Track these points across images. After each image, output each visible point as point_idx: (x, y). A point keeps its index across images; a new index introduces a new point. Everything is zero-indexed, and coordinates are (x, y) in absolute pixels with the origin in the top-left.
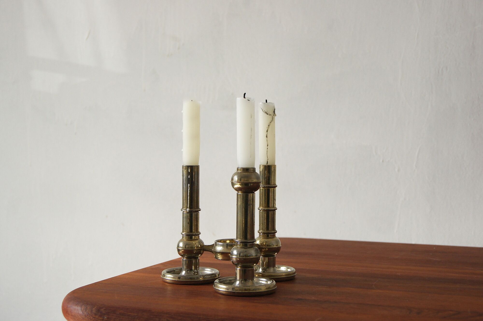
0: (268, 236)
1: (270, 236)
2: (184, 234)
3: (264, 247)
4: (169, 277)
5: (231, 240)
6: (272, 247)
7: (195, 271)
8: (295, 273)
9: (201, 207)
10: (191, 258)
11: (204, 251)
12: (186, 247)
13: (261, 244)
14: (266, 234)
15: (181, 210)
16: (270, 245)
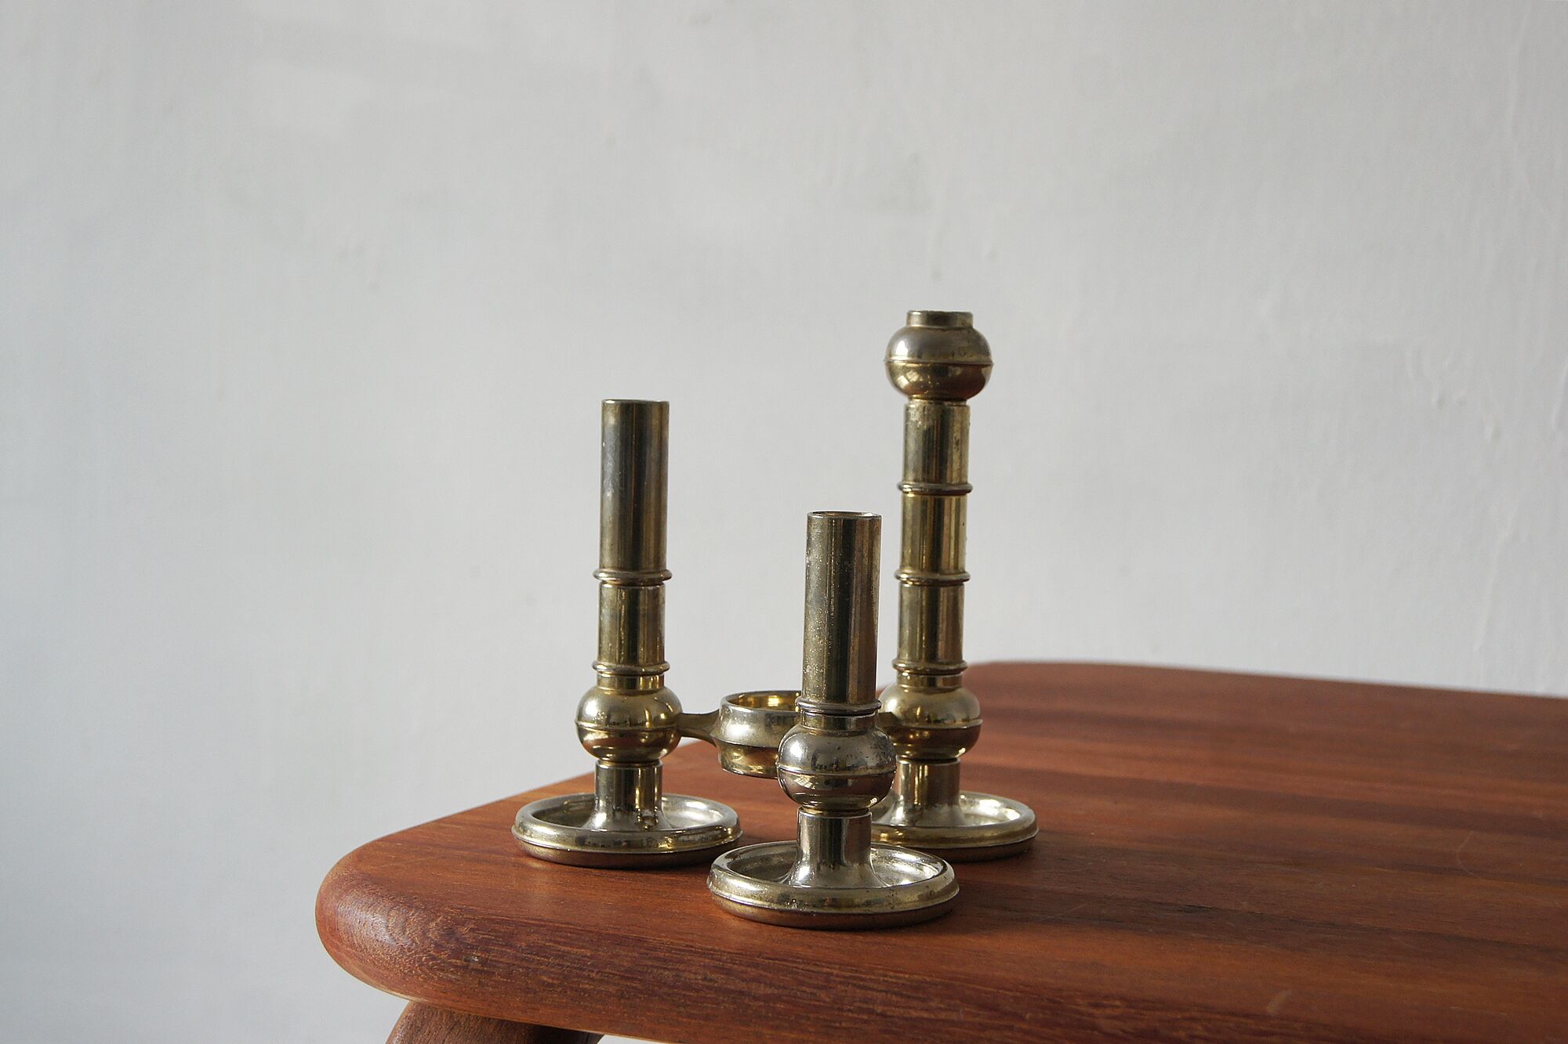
0: (932, 683)
1: (940, 683)
2: (605, 668)
3: (913, 726)
4: (541, 836)
5: (788, 696)
6: (948, 725)
7: (645, 815)
8: (1032, 828)
9: (670, 563)
10: (630, 762)
11: (682, 738)
12: (612, 720)
13: (904, 713)
14: (924, 675)
15: (591, 574)
16: (939, 718)
